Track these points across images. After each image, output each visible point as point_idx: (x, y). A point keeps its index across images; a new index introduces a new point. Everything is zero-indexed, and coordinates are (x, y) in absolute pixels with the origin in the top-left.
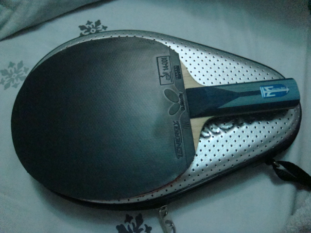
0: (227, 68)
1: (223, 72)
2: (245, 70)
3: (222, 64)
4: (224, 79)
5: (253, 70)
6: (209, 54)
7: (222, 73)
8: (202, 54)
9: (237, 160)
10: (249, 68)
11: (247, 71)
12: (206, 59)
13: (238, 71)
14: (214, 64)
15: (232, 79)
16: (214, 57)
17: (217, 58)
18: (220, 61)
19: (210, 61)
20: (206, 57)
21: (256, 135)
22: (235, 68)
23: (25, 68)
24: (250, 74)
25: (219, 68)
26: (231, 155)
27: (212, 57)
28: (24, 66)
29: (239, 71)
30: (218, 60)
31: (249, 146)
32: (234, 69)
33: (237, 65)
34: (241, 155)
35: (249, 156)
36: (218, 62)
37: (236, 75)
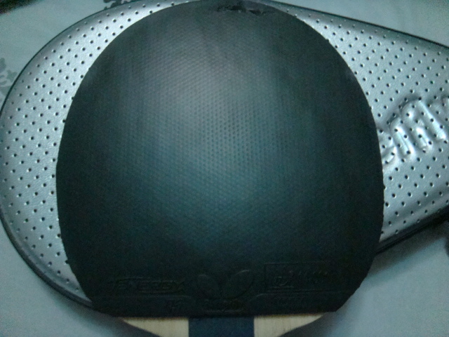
0: (373, 51)
1: (368, 59)
2: (406, 54)
3: (365, 45)
4: (370, 72)
5: (422, 54)
6: (340, 27)
7: (365, 60)
8: (326, 28)
9: (405, 222)
10: (414, 50)
11: (410, 56)
12: (335, 37)
13: (393, 56)
14: (350, 46)
15: (385, 71)
16: (348, 33)
17: (353, 33)
18: (361, 41)
19: (342, 40)
20: (334, 34)
21: (436, 172)
22: (387, 50)
23: (9, 72)
24: (416, 61)
25: (359, 52)
26: (393, 214)
27: (344, 33)
28: (7, 69)
29: (396, 57)
30: (356, 39)
31: (425, 194)
32: (386, 53)
33: (392, 46)
34: (412, 212)
35: (426, 211)
36: (356, 41)
37: (391, 64)
